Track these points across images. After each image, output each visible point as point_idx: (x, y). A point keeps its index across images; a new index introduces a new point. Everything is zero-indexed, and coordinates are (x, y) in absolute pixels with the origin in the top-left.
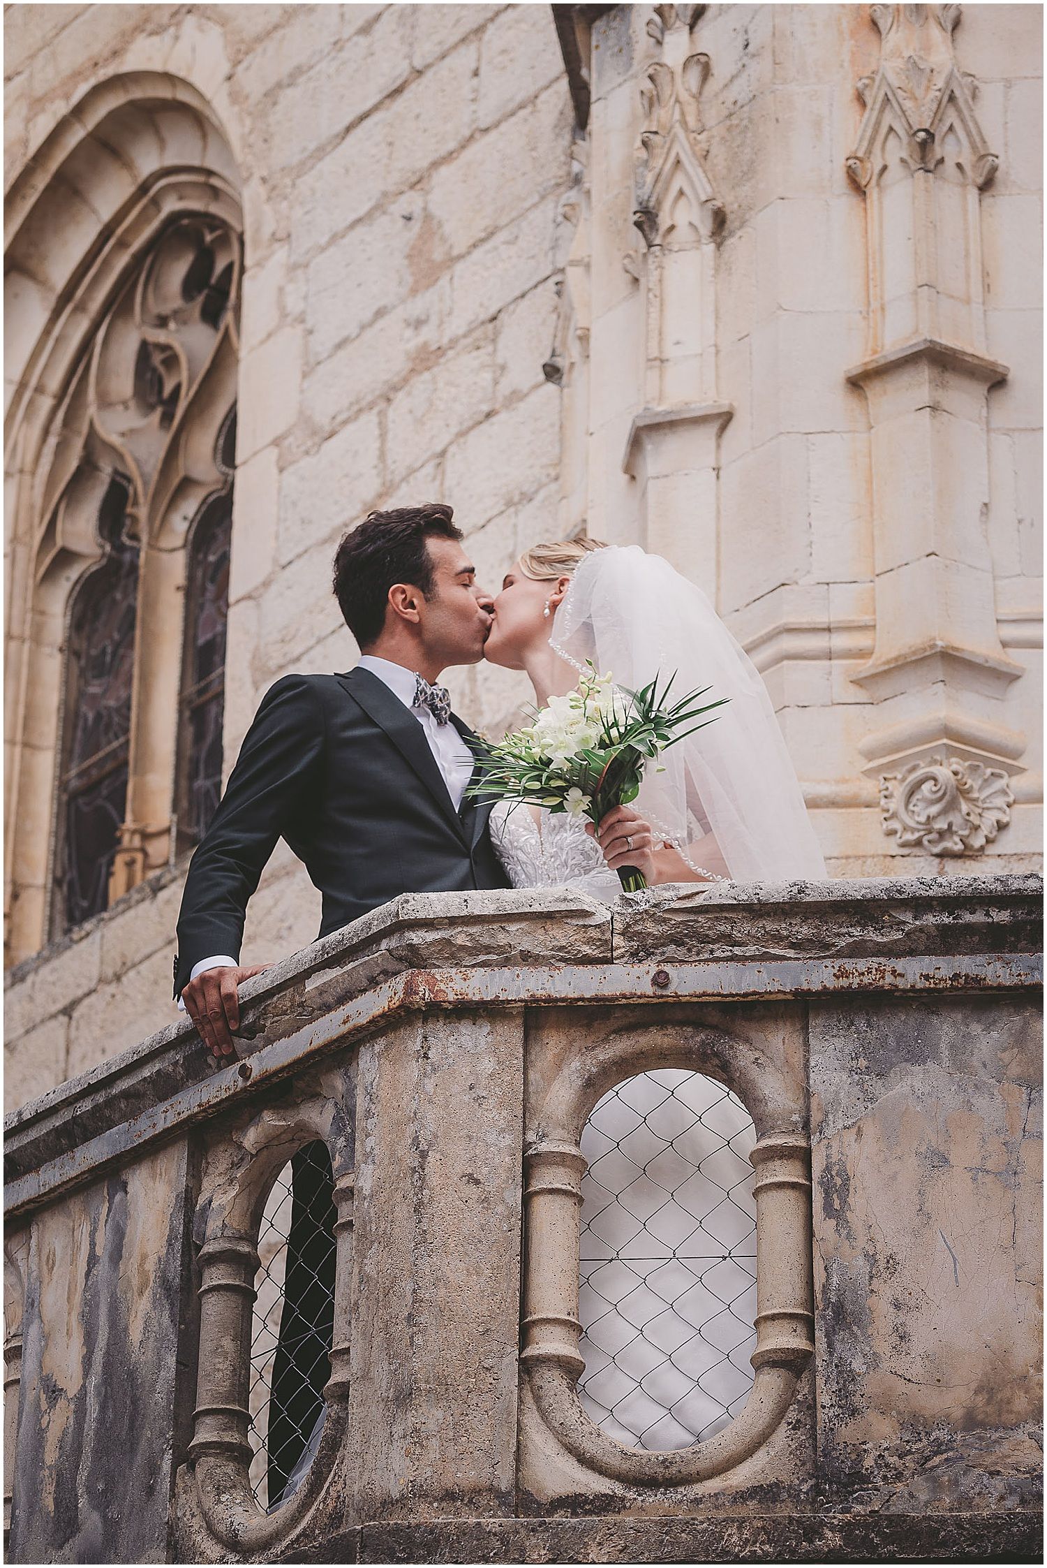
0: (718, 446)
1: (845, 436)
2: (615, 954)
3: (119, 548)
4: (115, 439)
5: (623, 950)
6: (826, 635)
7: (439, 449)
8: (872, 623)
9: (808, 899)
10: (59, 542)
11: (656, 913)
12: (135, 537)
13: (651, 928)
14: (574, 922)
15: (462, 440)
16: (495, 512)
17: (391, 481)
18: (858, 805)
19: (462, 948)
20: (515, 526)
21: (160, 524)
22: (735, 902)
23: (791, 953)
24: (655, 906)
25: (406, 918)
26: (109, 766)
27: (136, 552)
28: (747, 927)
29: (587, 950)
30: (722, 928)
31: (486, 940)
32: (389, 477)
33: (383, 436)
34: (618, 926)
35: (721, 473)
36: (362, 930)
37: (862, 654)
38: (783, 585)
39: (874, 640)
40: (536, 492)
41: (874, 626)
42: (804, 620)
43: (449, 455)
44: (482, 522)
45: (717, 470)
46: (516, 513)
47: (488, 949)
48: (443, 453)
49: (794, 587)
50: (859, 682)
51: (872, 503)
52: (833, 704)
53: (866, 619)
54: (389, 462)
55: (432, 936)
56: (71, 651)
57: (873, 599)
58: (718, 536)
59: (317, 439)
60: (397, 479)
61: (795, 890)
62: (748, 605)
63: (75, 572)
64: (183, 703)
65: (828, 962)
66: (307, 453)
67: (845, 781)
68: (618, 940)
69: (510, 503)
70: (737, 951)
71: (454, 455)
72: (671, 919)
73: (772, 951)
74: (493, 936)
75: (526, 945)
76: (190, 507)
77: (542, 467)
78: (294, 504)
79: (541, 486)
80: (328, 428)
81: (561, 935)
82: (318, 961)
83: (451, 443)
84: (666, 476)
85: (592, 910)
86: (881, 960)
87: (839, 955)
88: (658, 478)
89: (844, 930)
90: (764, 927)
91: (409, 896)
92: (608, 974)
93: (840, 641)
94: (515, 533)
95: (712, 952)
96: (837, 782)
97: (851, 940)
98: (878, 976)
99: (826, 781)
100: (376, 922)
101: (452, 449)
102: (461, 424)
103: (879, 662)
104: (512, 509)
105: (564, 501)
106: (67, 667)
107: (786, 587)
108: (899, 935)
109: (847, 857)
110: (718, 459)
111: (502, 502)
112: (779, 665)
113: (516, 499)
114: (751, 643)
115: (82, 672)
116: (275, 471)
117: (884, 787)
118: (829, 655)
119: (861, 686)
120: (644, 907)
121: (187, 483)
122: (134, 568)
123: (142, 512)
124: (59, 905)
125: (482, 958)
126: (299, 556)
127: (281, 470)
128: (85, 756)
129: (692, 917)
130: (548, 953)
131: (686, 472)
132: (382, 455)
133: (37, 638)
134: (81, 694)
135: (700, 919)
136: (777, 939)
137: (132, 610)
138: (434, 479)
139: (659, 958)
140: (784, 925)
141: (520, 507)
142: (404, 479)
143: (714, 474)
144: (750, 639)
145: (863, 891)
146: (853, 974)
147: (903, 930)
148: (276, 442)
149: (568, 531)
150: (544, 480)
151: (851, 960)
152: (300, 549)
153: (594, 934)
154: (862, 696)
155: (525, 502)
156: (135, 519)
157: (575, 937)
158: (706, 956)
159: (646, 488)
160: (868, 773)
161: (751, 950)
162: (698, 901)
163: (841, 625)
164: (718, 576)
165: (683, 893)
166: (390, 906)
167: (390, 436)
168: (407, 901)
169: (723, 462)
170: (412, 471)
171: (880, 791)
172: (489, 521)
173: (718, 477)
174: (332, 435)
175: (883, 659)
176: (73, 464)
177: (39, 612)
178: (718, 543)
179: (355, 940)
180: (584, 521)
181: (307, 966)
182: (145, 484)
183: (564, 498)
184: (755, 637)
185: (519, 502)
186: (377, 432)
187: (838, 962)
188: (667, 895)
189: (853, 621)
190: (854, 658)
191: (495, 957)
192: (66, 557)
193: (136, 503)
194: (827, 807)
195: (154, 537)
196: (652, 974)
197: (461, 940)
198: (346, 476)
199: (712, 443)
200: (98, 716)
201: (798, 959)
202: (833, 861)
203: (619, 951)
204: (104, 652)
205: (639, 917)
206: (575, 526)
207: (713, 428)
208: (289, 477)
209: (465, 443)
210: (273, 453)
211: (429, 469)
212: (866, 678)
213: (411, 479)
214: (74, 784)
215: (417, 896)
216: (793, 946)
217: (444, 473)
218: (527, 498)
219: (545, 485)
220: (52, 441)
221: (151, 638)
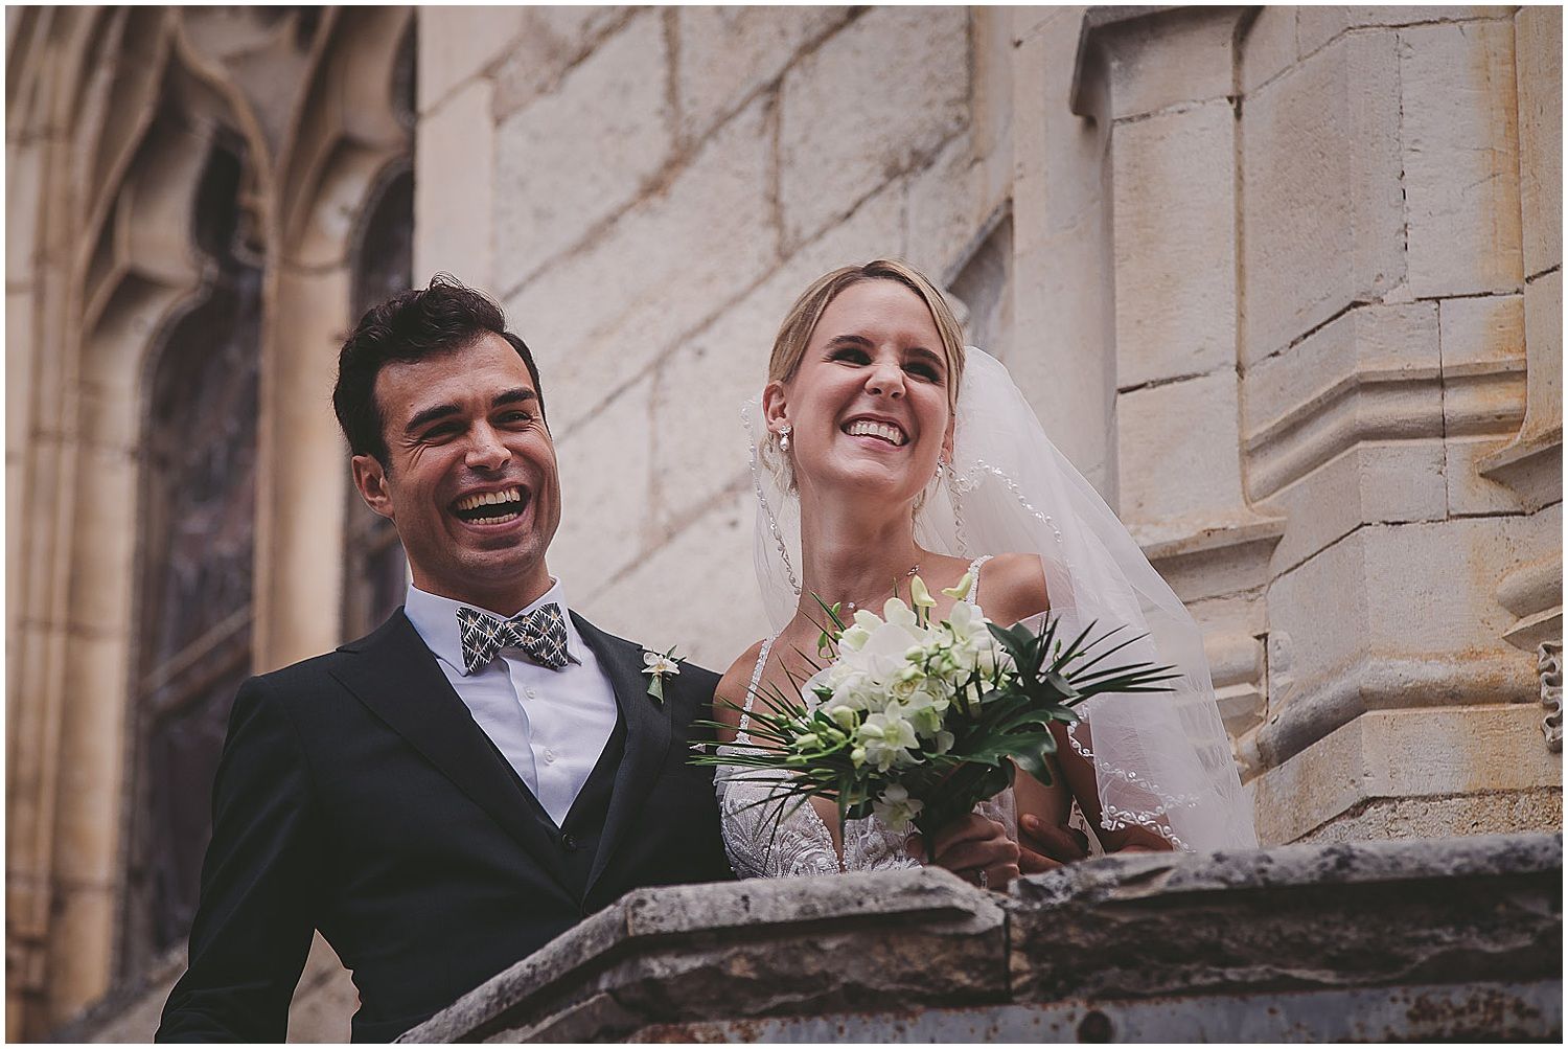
0: (1239, 58)
1: (1466, 26)
2: (1014, 985)
3: (232, 268)
4: (214, 70)
5: (1027, 978)
6: (1436, 394)
7: (769, 75)
8: (1520, 368)
9: (1356, 877)
10: (123, 258)
11: (1086, 906)
12: (257, 247)
13: (1075, 936)
14: (939, 930)
15: (808, 59)
16: (869, 187)
17: (689, 138)
18: (1500, 699)
19: (742, 982)
20: (903, 212)
21: (301, 223)
22: (1222, 886)
23: (1329, 977)
24: (1080, 896)
25: (641, 931)
26: (225, 662)
27: (259, 273)
28: (1247, 931)
29: (962, 978)
30: (1203, 934)
31: (783, 967)
32: (684, 131)
33: (672, 56)
34: (1017, 934)
35: (1245, 105)
36: (566, 957)
37: (1503, 423)
38: (1356, 304)
39: (1525, 397)
40: (939, 149)
41: (1523, 374)
42: (1396, 367)
43: (787, 87)
44: (845, 207)
45: (1237, 100)
46: (905, 189)
47: (787, 984)
48: (776, 86)
49: (1376, 307)
50: (1495, 476)
51: (1517, 148)
52: (1450, 517)
53: (1509, 359)
54: (684, 101)
55: (686, 964)
56: (151, 457)
57: (1522, 322)
58: (1240, 221)
59: (559, 65)
60: (699, 131)
61: (1331, 860)
62: (1294, 343)
63: (152, 315)
64: (352, 544)
65: (1397, 992)
66: (542, 90)
67: (1475, 655)
68: (1017, 961)
69: (893, 172)
70: (1232, 974)
71: (795, 87)
72: (1109, 920)
73: (1296, 973)
74: (796, 961)
75: (854, 973)
76: (353, 191)
77: (949, 103)
78: (522, 184)
79: (947, 139)
80: (576, 43)
81: (915, 956)
82: (492, 1014)
83: (790, 66)
84: (1147, 116)
85: (970, 906)
86: (1496, 986)
87: (1418, 977)
88: (1130, 120)
89: (1425, 933)
90: (1278, 930)
91: (647, 892)
92: (1000, 1021)
93: (1461, 403)
94: (903, 225)
95: (1186, 977)
96: (1461, 658)
97: (1437, 950)
98: (1490, 1016)
99: (1440, 657)
100: (589, 943)
101: (794, 76)
102: (805, 29)
103: (1534, 437)
104: (897, 183)
105: (978, 167)
106: (144, 487)
107: (1361, 309)
108: (1525, 941)
109: (1482, 794)
110: (1237, 81)
111: (880, 169)
112: (1350, 451)
113: (905, 162)
114: (1301, 411)
115: (173, 495)
116: (486, 123)
117: (1547, 663)
118: (1442, 428)
119: (1501, 483)
120: (1061, 898)
121: (346, 149)
122: (257, 303)
123: (267, 202)
124: (140, 917)
125: (777, 999)
126: (533, 278)
127: (499, 121)
128: (182, 644)
129: (1149, 915)
130: (892, 987)
131: (1181, 106)
132: (672, 91)
133: (88, 435)
134: (172, 534)
135: (1163, 918)
136: (1304, 952)
137: (254, 380)
138: (762, 131)
139: (1091, 991)
140: (1314, 926)
141: (911, 178)
142: (712, 133)
143: (1230, 109)
144: (1300, 405)
145: (1457, 861)
146: (1443, 1012)
147: (1533, 931)
148: (489, 72)
149: (984, 220)
150: (952, 126)
151: (1440, 988)
152: (534, 264)
153: (973, 950)
154: (1504, 500)
155: (919, 168)
156: (254, 215)
157: (942, 957)
158: (1177, 984)
159: (1110, 139)
160: (1517, 640)
161: (1258, 972)
162: (1160, 884)
163: (1464, 373)
164: (1241, 292)
165: (1129, 871)
166: (612, 912)
167: (685, 55)
168: (641, 903)
169: (1248, 86)
170: (724, 118)
171: (1539, 673)
172: (859, 204)
173: (1238, 114)
174: (585, 54)
175: (1541, 432)
176: (142, 116)
177: (90, 388)
178: (1240, 233)
179: (555, 974)
180: (1010, 201)
181: (474, 1024)
182: (272, 150)
183: (977, 160)
184: (1307, 401)
185: (911, 169)
186: (661, 49)
187: (1415, 992)
188: (1103, 876)
189: (1486, 365)
190: (1488, 433)
191: (800, 997)
192: (135, 288)
193: (255, 187)
194: (1443, 704)
195: (292, 245)
196: (1079, 1018)
197: (739, 968)
198: (610, 130)
199: (1228, 52)
200: (204, 575)
201: (1340, 987)
202: (1454, 801)
203: (1020, 981)
204: (209, 458)
205: (1052, 918)
206: (996, 212)
207: (1228, 29)
208: (514, 137)
209: (815, 64)
210: (482, 93)
211: (753, 114)
212: (1508, 466)
213: (723, 133)
214: (164, 697)
215: (661, 893)
216: (1331, 963)
217: (778, 120)
218: (923, 160)
219: (955, 136)
220: (103, 77)
221: (289, 432)
